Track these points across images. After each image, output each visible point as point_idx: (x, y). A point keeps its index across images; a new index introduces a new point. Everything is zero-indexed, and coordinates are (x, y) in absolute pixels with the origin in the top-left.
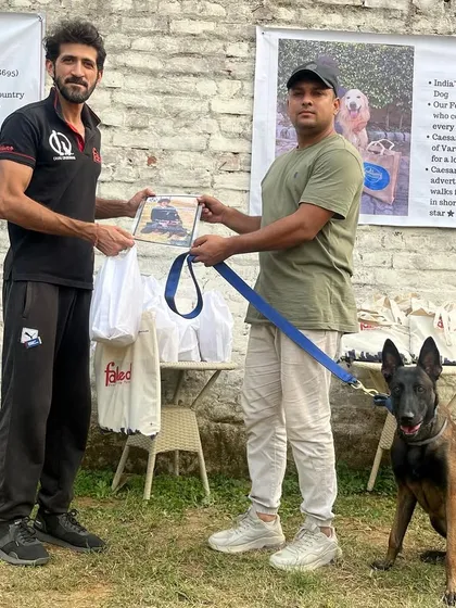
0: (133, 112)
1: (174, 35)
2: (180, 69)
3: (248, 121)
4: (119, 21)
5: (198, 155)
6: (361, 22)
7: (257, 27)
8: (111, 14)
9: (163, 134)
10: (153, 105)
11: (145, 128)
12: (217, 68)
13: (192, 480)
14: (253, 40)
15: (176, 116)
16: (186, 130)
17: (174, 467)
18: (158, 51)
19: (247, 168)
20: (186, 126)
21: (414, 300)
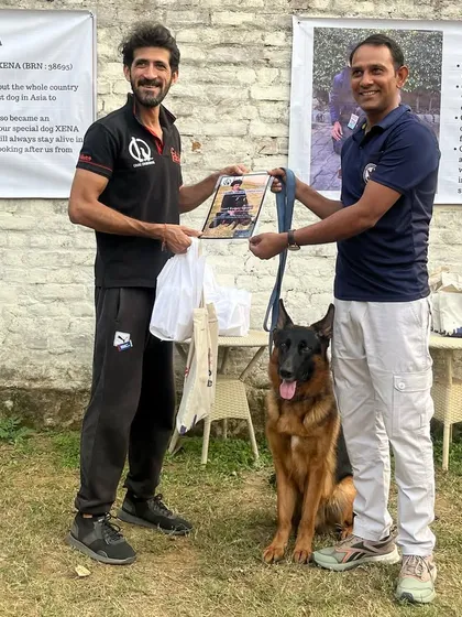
0: (178, 101)
1: (217, 26)
2: (222, 59)
3: (285, 106)
4: (164, 15)
5: (240, 140)
6: (391, 9)
7: (294, 17)
8: (156, 8)
9: (206, 121)
10: (197, 94)
11: (190, 115)
12: (256, 57)
13: (240, 442)
14: (290, 29)
15: (218, 103)
16: (228, 117)
17: (223, 431)
18: (201, 43)
19: (285, 151)
20: (228, 113)
21: (444, 274)
